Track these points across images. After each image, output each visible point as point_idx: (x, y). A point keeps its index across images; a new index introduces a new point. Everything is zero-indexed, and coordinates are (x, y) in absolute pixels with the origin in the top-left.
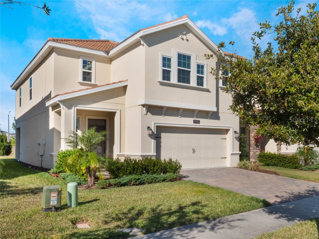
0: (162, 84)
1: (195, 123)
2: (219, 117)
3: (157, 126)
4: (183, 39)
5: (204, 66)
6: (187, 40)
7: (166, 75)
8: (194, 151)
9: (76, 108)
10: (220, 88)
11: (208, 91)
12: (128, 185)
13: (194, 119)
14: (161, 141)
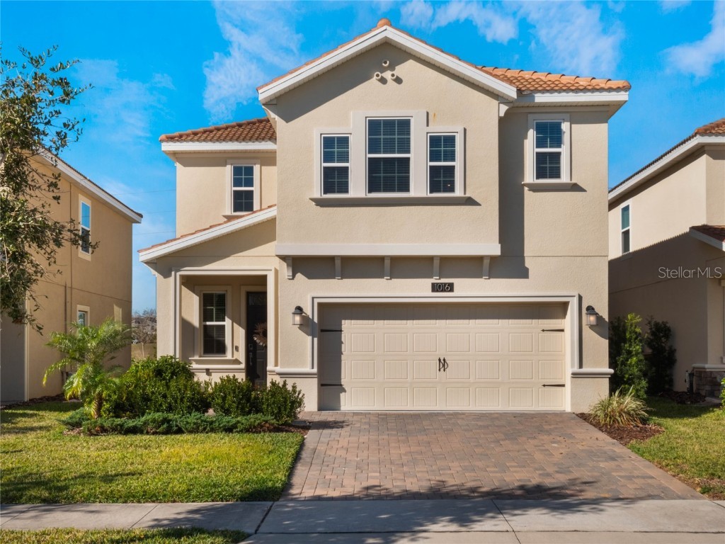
0: (320, 203)
1: (437, 291)
2: (527, 270)
3: (320, 305)
4: (383, 81)
5: (454, 136)
6: (398, 80)
7: (335, 180)
8: (443, 364)
9: (178, 274)
10: (526, 189)
11: (470, 202)
12: (142, 432)
13: (435, 280)
14: (343, 340)
